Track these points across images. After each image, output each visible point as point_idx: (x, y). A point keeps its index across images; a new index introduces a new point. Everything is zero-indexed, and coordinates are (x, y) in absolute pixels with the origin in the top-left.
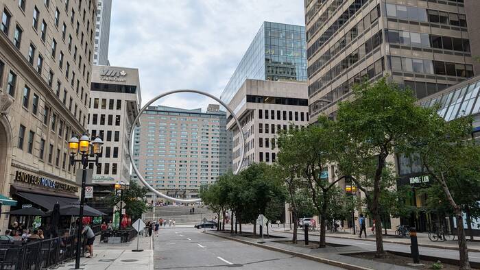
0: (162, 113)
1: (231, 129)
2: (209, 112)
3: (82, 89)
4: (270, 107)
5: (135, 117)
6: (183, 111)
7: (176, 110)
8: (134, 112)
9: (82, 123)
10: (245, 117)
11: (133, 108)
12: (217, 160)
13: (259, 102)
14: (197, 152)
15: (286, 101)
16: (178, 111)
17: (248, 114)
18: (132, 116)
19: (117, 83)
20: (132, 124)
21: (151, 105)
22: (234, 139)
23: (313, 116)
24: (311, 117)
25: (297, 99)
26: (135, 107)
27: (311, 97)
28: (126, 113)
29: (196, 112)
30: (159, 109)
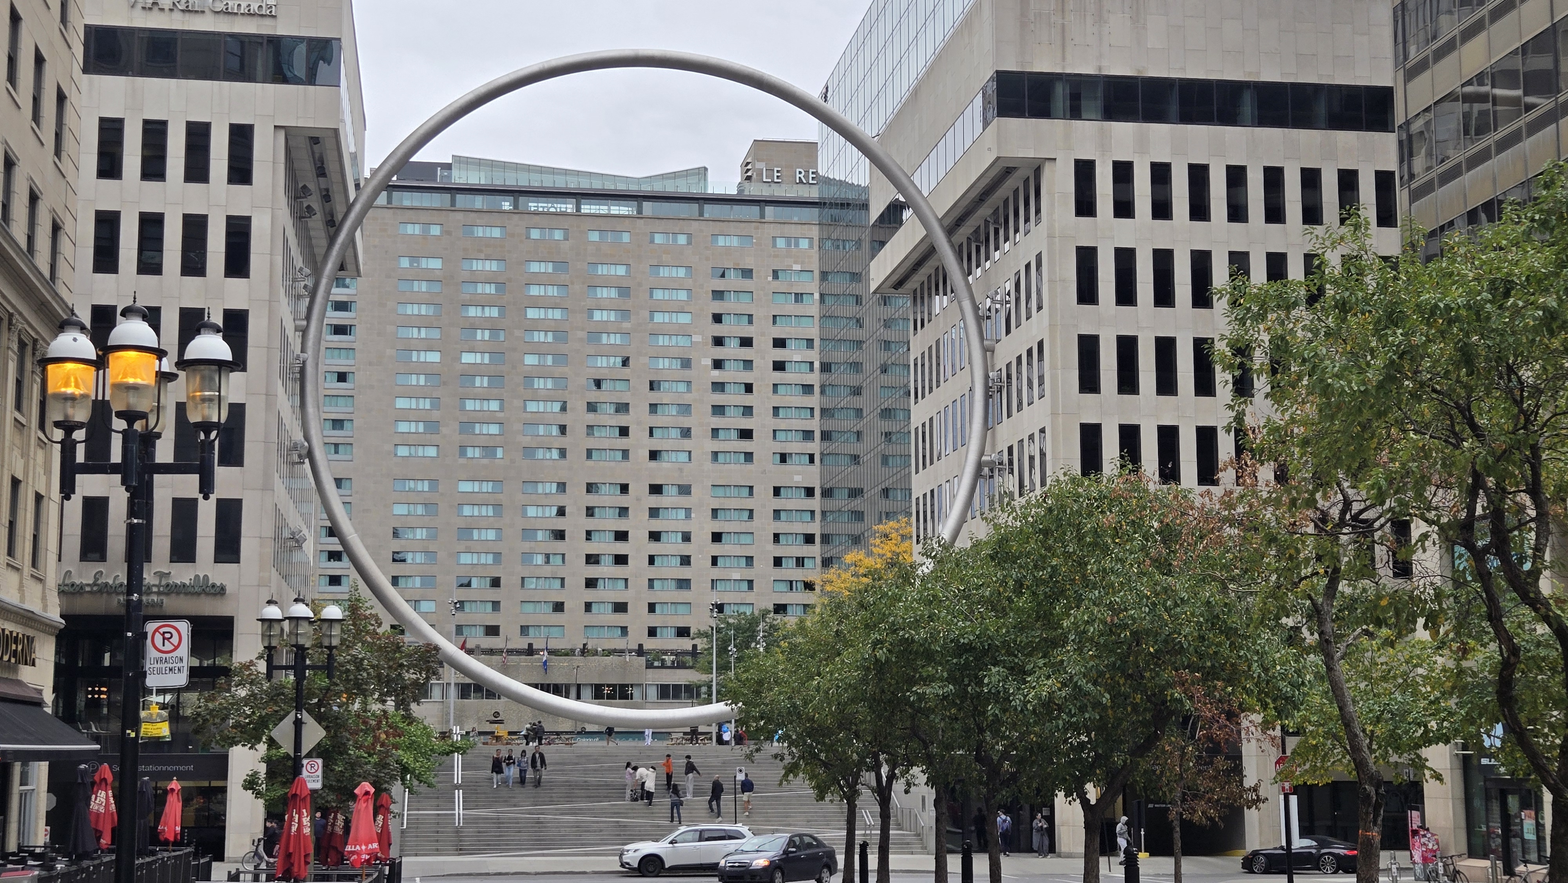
0: (479, 201)
1: (899, 285)
2: (754, 190)
3: (39, 60)
4: (1142, 145)
5: (333, 225)
6: (597, 185)
7: (560, 183)
8: (326, 197)
9: (42, 261)
10: (985, 211)
11: (321, 172)
12: (812, 476)
13: (1075, 113)
14: (686, 433)
15: (1247, 107)
16: (572, 184)
17: (1005, 190)
18: (317, 223)
19: (224, 26)
20: (317, 272)
21: (419, 157)
22: (919, 344)
23: (1427, 189)
24: (1415, 196)
25: (1317, 88)
26: (331, 167)
27: (1411, 74)
28: (282, 201)
29: (682, 188)
30: (459, 178)
